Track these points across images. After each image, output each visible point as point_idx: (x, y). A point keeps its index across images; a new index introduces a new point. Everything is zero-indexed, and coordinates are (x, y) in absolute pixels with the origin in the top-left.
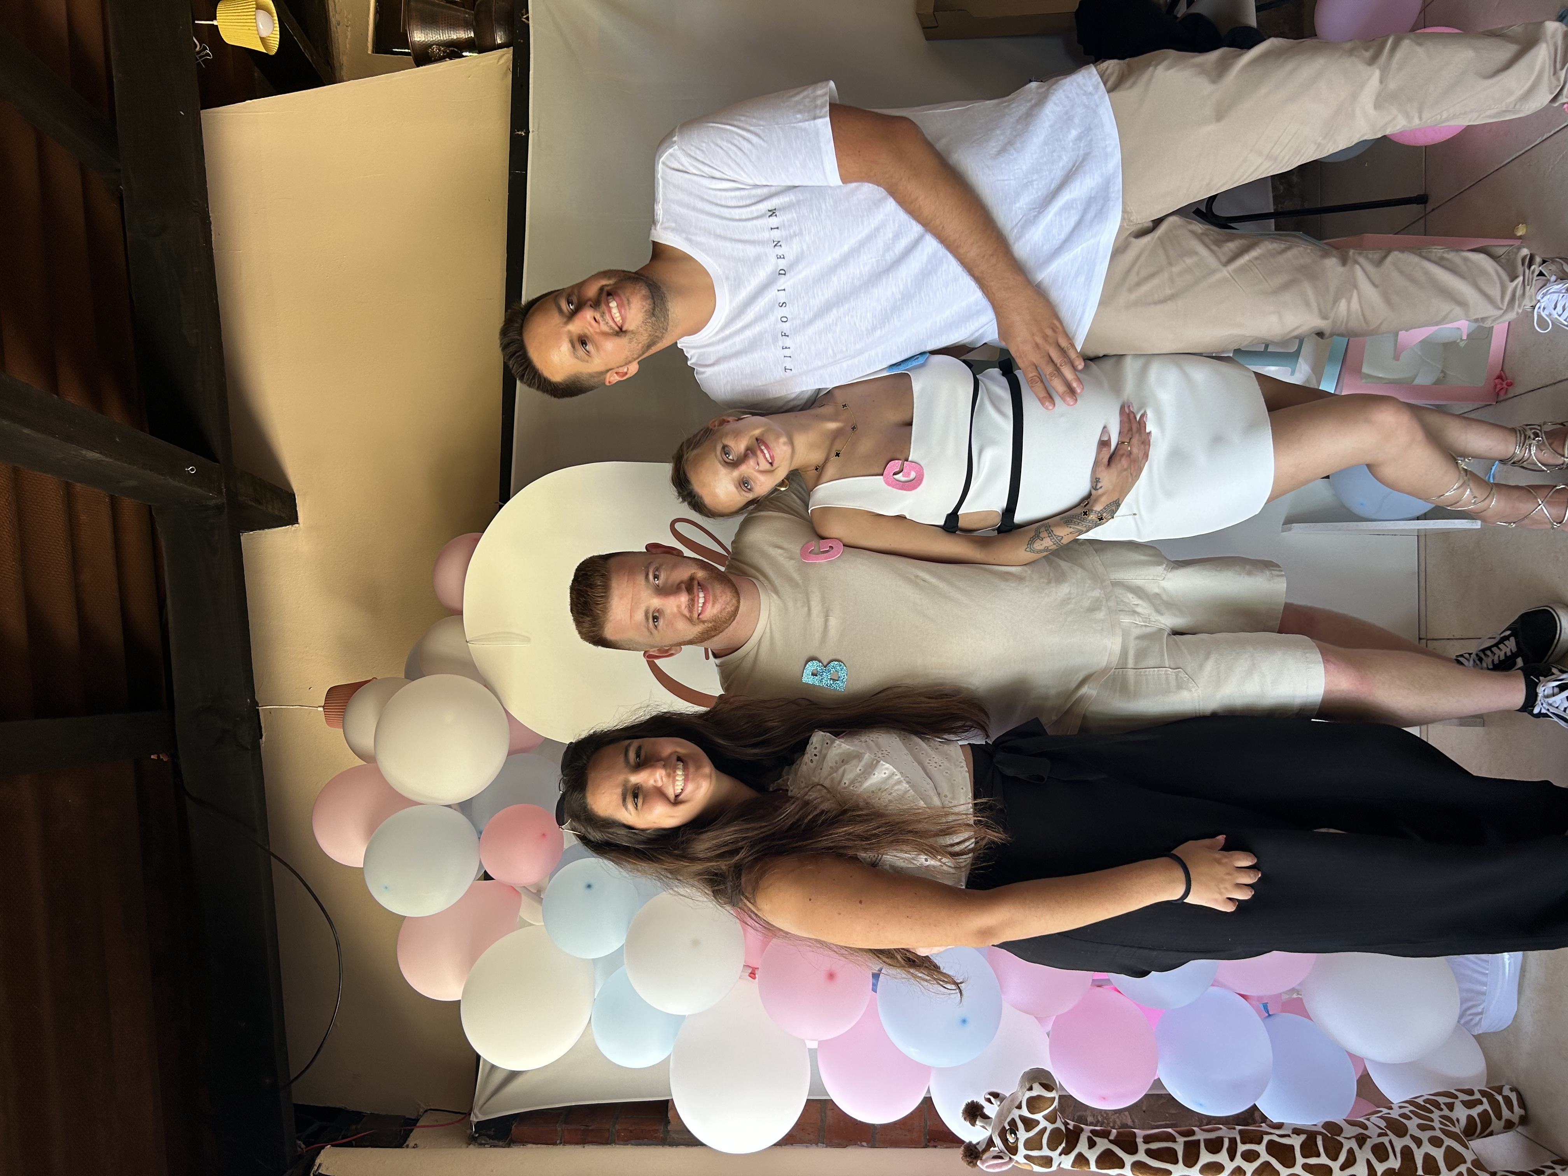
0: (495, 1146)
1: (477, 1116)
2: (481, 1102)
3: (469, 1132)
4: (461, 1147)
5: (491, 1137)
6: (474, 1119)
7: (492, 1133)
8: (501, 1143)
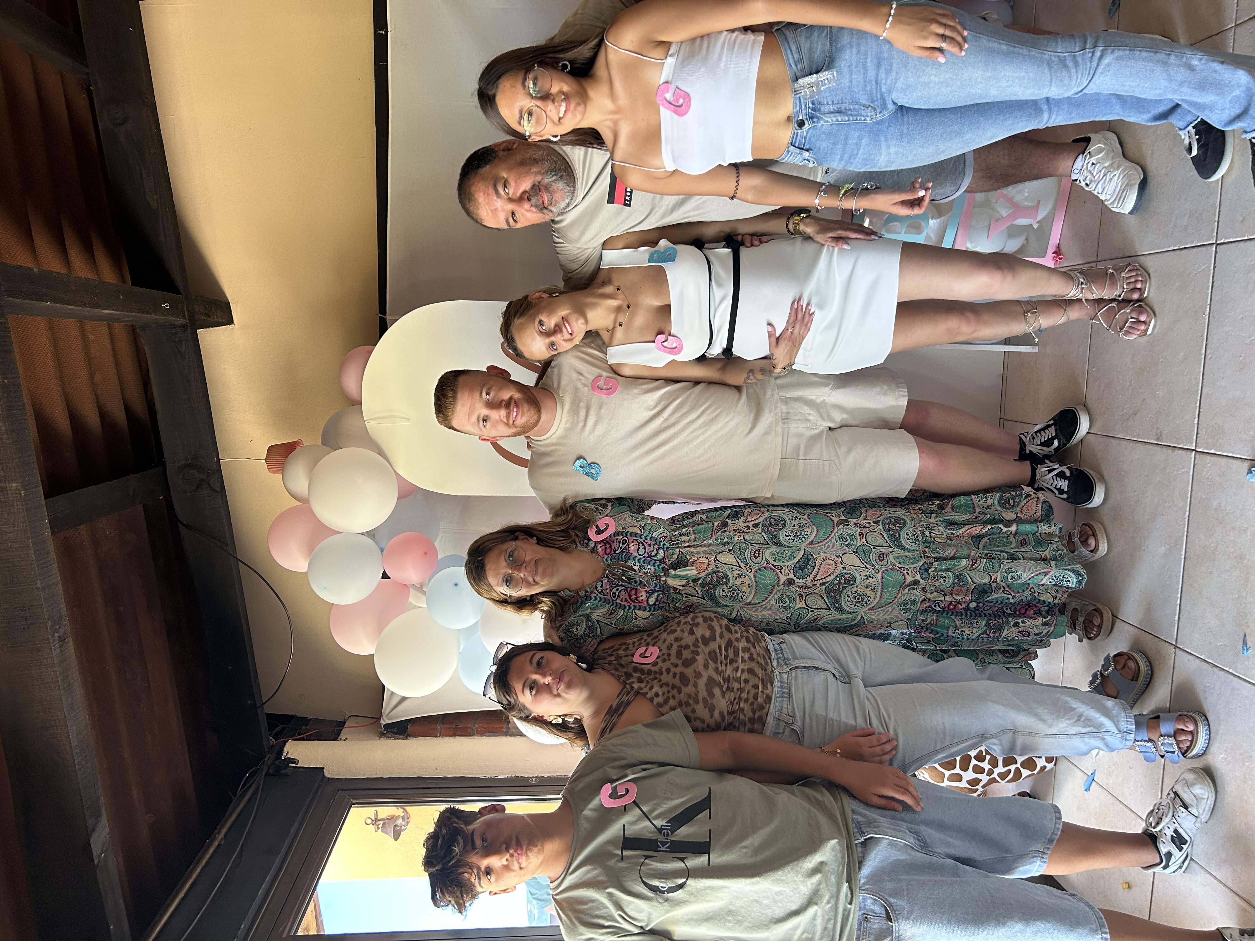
0: (398, 739)
1: (384, 721)
2: (387, 712)
3: (380, 730)
4: (375, 740)
5: (394, 733)
6: (383, 722)
7: (395, 731)
8: (401, 737)
